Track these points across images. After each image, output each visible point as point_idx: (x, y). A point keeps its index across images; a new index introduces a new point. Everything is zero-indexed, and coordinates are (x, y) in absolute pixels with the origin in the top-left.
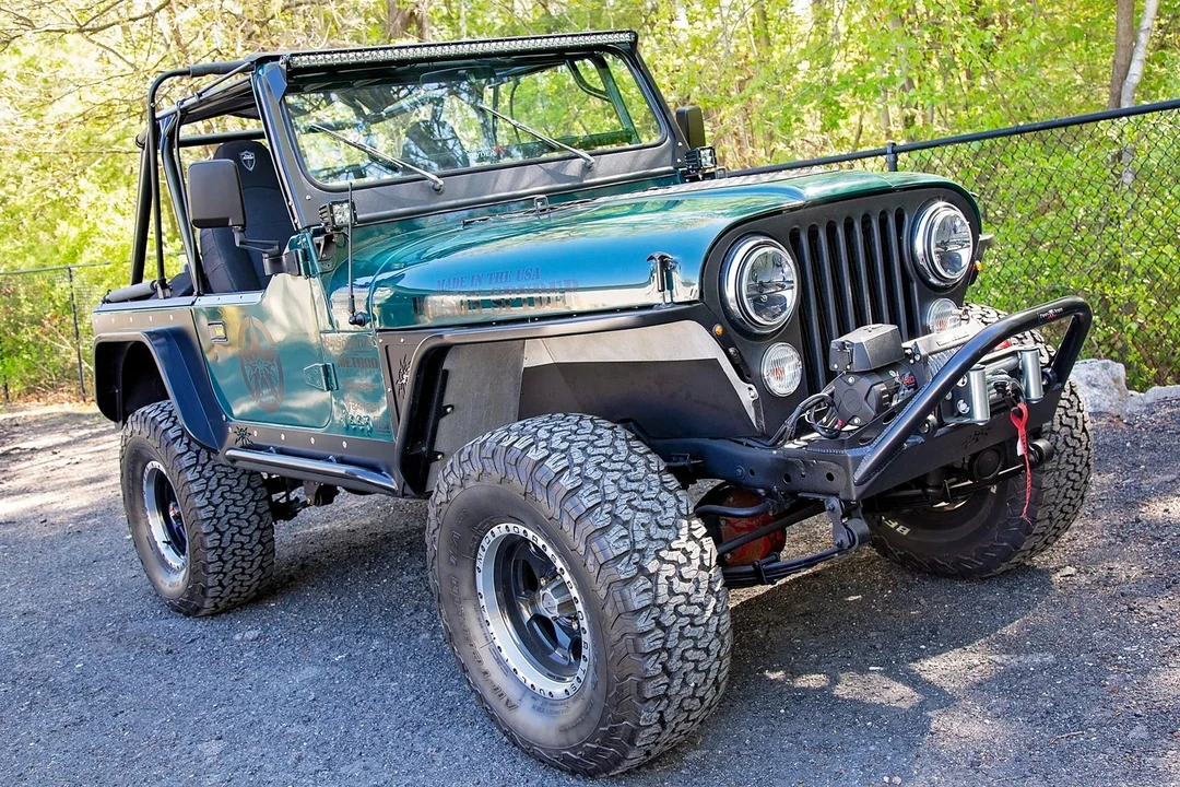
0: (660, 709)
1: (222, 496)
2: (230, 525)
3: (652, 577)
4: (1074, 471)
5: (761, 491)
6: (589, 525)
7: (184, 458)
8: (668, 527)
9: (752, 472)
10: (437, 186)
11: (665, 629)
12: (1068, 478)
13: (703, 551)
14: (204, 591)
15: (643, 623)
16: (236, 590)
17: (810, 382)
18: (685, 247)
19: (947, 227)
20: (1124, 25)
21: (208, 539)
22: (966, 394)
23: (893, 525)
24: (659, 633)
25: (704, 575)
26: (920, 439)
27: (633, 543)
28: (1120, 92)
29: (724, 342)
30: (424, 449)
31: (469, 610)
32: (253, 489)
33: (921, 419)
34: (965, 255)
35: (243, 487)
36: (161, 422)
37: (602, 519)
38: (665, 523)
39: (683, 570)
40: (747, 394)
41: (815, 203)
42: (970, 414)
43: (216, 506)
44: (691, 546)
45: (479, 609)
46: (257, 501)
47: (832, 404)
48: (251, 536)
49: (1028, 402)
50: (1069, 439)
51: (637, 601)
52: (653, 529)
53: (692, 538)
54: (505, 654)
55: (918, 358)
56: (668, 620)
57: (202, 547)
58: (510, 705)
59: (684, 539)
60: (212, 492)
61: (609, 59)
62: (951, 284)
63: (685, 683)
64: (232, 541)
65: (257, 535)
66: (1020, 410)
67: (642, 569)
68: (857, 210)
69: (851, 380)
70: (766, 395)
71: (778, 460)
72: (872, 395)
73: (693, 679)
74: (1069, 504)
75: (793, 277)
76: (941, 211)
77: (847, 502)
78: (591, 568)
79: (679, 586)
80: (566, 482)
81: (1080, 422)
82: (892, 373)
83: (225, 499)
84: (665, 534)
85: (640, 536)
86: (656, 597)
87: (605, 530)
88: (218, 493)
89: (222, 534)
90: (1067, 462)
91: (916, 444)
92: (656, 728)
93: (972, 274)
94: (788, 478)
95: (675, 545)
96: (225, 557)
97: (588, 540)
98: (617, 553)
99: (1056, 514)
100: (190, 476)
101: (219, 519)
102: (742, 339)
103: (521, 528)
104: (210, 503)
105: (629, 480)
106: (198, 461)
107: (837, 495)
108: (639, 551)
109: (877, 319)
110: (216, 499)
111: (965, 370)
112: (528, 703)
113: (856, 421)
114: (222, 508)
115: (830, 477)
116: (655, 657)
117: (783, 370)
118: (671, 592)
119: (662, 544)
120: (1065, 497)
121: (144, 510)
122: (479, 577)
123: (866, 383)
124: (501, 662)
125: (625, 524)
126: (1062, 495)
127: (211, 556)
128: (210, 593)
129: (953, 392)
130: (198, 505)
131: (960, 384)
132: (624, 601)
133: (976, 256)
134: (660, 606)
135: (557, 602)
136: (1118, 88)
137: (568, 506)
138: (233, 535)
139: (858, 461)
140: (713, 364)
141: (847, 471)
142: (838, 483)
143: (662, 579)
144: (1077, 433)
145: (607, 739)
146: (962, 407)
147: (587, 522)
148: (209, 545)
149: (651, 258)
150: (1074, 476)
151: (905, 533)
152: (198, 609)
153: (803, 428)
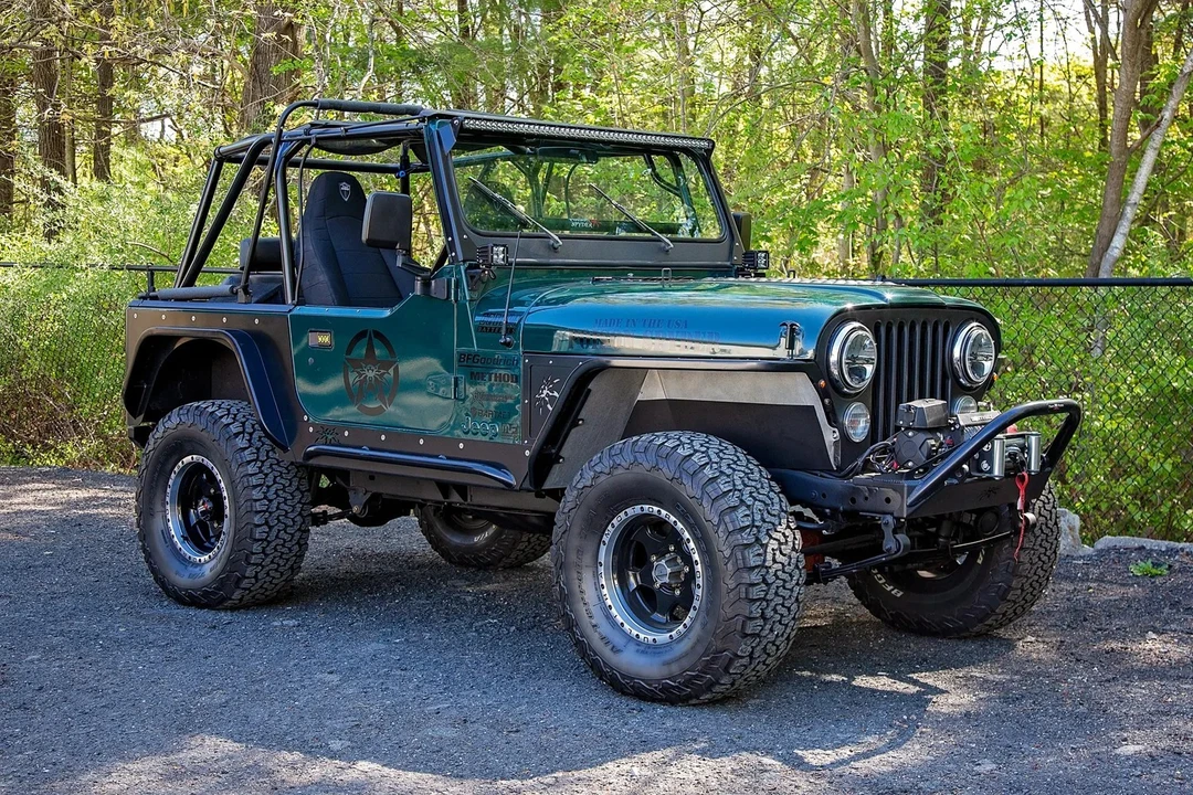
0: (754, 645)
1: (276, 493)
2: (279, 521)
3: (765, 546)
4: (1045, 554)
5: (828, 511)
6: (723, 504)
7: (246, 452)
8: (774, 515)
9: (824, 496)
10: (556, 245)
11: (767, 584)
12: (1040, 559)
13: (795, 538)
14: (239, 580)
15: (755, 577)
16: (265, 586)
17: (873, 436)
18: (809, 319)
19: (977, 343)
20: (1112, 196)
21: (259, 530)
22: (989, 457)
23: (889, 588)
24: (764, 587)
25: (794, 554)
26: (955, 481)
27: (753, 520)
28: (1100, 264)
29: (823, 394)
30: (553, 451)
31: (587, 576)
32: (302, 492)
33: (958, 466)
34: (988, 365)
35: (294, 488)
36: (222, 417)
37: (734, 501)
38: (773, 512)
39: (783, 547)
40: (830, 436)
41: (893, 306)
42: (991, 471)
43: (270, 501)
44: (788, 532)
45: (596, 575)
46: (304, 504)
47: (892, 451)
48: (293, 535)
49: (1029, 472)
50: (1044, 527)
51: (754, 561)
52: (766, 515)
53: (788, 527)
54: (614, 612)
55: (957, 427)
56: (771, 579)
57: (251, 537)
58: (615, 650)
59: (784, 526)
60: (268, 487)
61: (683, 158)
62: (975, 386)
63: (772, 630)
64: (277, 537)
65: (298, 534)
66: (1023, 476)
67: (757, 539)
68: (920, 316)
69: (910, 434)
70: (845, 438)
71: (850, 487)
72: (925, 445)
73: (778, 629)
74: (1037, 581)
75: (875, 357)
76: (975, 329)
77: (898, 519)
78: (721, 534)
79: (779, 557)
80: (708, 472)
81: (1053, 516)
82: (938, 434)
83: (278, 496)
84: (773, 519)
85: (758, 517)
86: (765, 561)
87: (734, 508)
88: (273, 489)
89: (271, 528)
90: (1041, 545)
91: (952, 484)
92: (745, 661)
93: (990, 383)
94: (853, 501)
95: (779, 528)
96: (268, 551)
97: (721, 514)
98: (742, 525)
99: (1027, 586)
100: (251, 469)
101: (270, 513)
102: (834, 394)
103: (656, 509)
104: (265, 498)
105: (749, 479)
106: (258, 457)
107: (892, 514)
108: (757, 527)
109: (933, 396)
110: (271, 495)
111: (990, 438)
112: (632, 647)
113: (910, 464)
114: (275, 503)
115: (888, 500)
116: (758, 603)
117: (858, 422)
118: (774, 561)
119: (770, 526)
120: (1035, 574)
121: (164, 503)
122: (603, 549)
123: (921, 437)
124: (610, 618)
125: (748, 506)
126: (1033, 571)
127: (256, 547)
128: (245, 584)
129: (979, 454)
130: (255, 497)
131: (985, 449)
132: (744, 559)
133: (995, 369)
134: (766, 567)
135: (669, 570)
136: (1097, 259)
137: (709, 489)
138: (279, 531)
139: (911, 489)
140: (811, 409)
141: (903, 497)
142: (894, 506)
143: (769, 550)
144: (1051, 524)
145: (707, 668)
146: (985, 465)
147: (722, 501)
148: (257, 536)
149: (784, 324)
150: (1044, 558)
151: (899, 595)
152: (224, 599)
153: (867, 467)
